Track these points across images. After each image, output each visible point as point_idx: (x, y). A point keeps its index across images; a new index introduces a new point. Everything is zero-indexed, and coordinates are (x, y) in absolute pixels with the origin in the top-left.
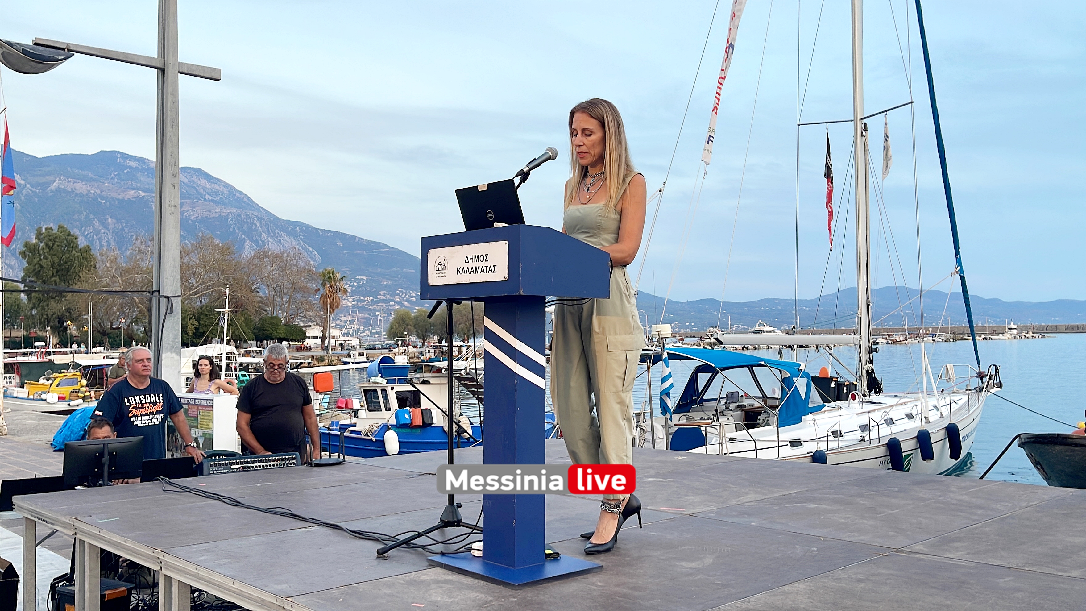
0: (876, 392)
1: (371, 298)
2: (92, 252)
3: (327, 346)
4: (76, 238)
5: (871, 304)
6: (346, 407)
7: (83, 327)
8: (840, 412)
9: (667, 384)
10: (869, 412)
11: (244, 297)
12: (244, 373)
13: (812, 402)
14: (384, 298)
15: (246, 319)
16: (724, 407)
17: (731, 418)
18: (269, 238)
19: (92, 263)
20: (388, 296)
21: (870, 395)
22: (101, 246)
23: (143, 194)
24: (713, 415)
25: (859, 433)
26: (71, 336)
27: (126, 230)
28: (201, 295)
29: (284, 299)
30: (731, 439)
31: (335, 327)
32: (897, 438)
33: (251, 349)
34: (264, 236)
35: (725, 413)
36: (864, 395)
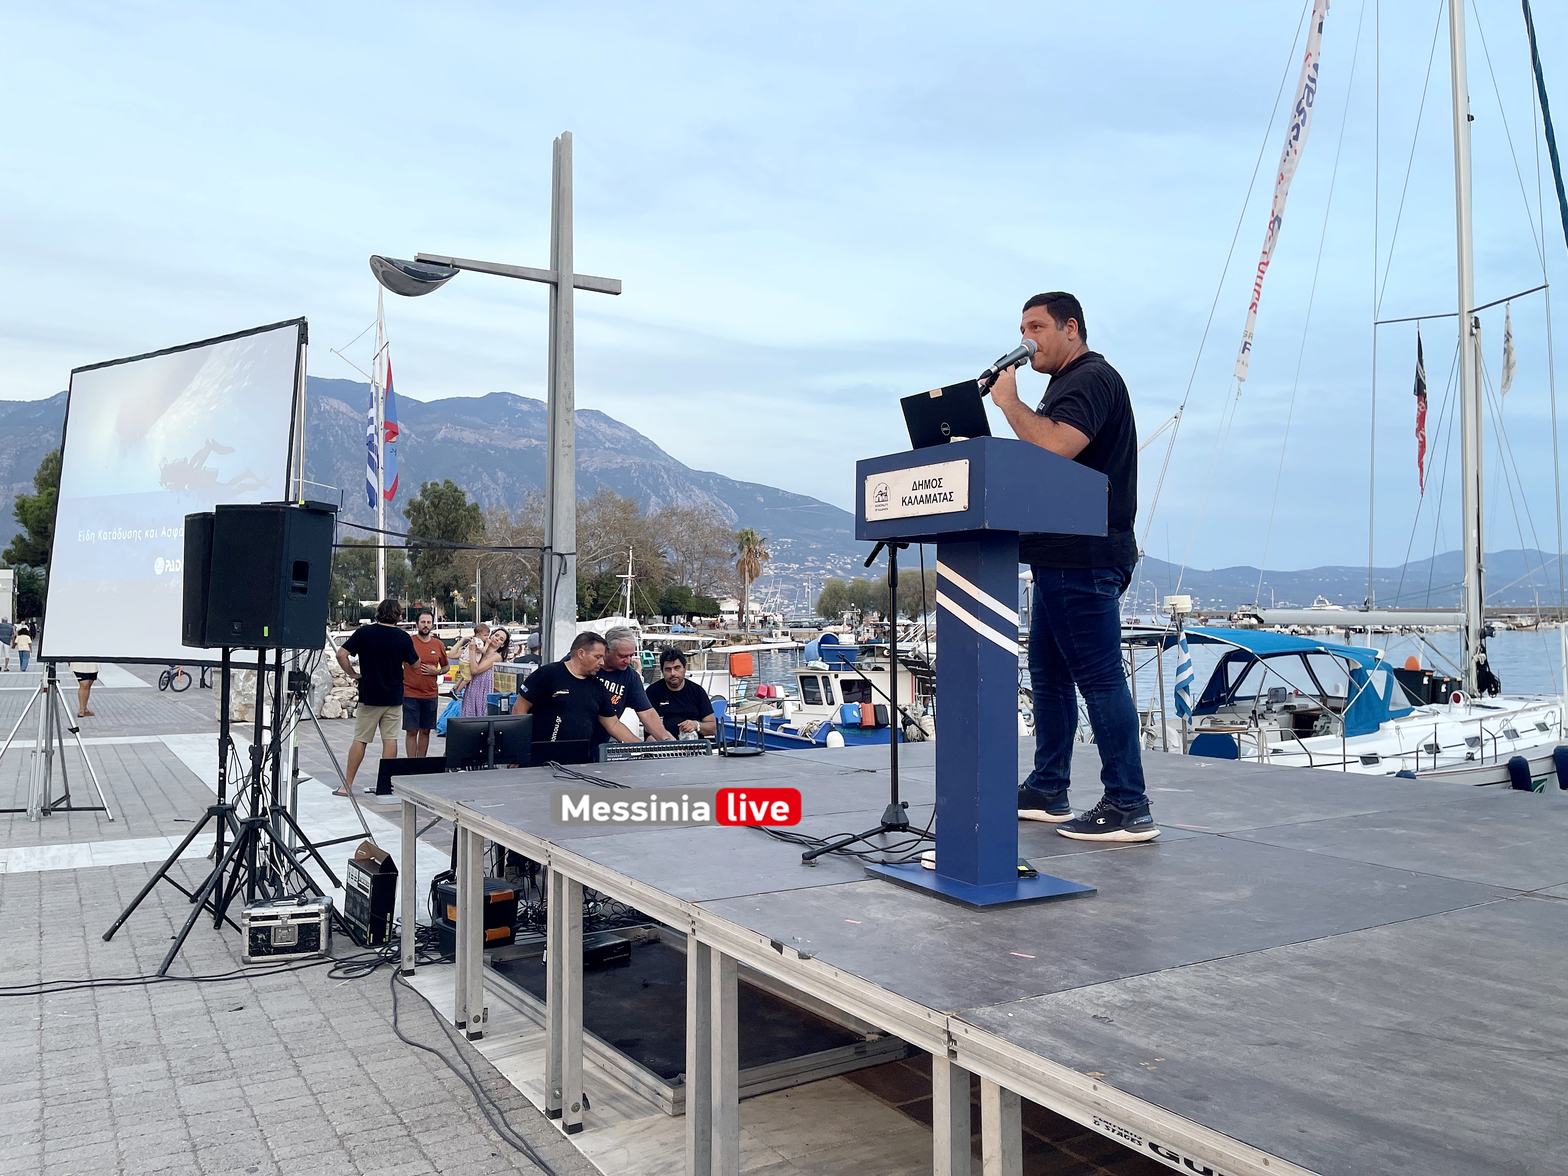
0: (1491, 693)
1: (798, 566)
2: (481, 511)
3: (745, 623)
4: (463, 495)
5: (1484, 570)
6: (767, 696)
7: (471, 598)
8: (1436, 719)
9: (1185, 675)
10: (1481, 720)
11: (649, 563)
12: (648, 651)
13: (1395, 704)
14: (813, 565)
15: (651, 589)
16: (1265, 708)
17: (1275, 723)
18: (678, 493)
19: (480, 524)
20: (818, 563)
21: (1481, 697)
22: (491, 504)
23: (536, 443)
24: (1250, 717)
25: (1465, 750)
26: (458, 608)
27: (517, 485)
28: (600, 561)
29: (695, 566)
30: (1276, 751)
31: (753, 601)
32: (1523, 756)
33: (657, 625)
34: (672, 490)
35: (1266, 716)
36: (1473, 697)
